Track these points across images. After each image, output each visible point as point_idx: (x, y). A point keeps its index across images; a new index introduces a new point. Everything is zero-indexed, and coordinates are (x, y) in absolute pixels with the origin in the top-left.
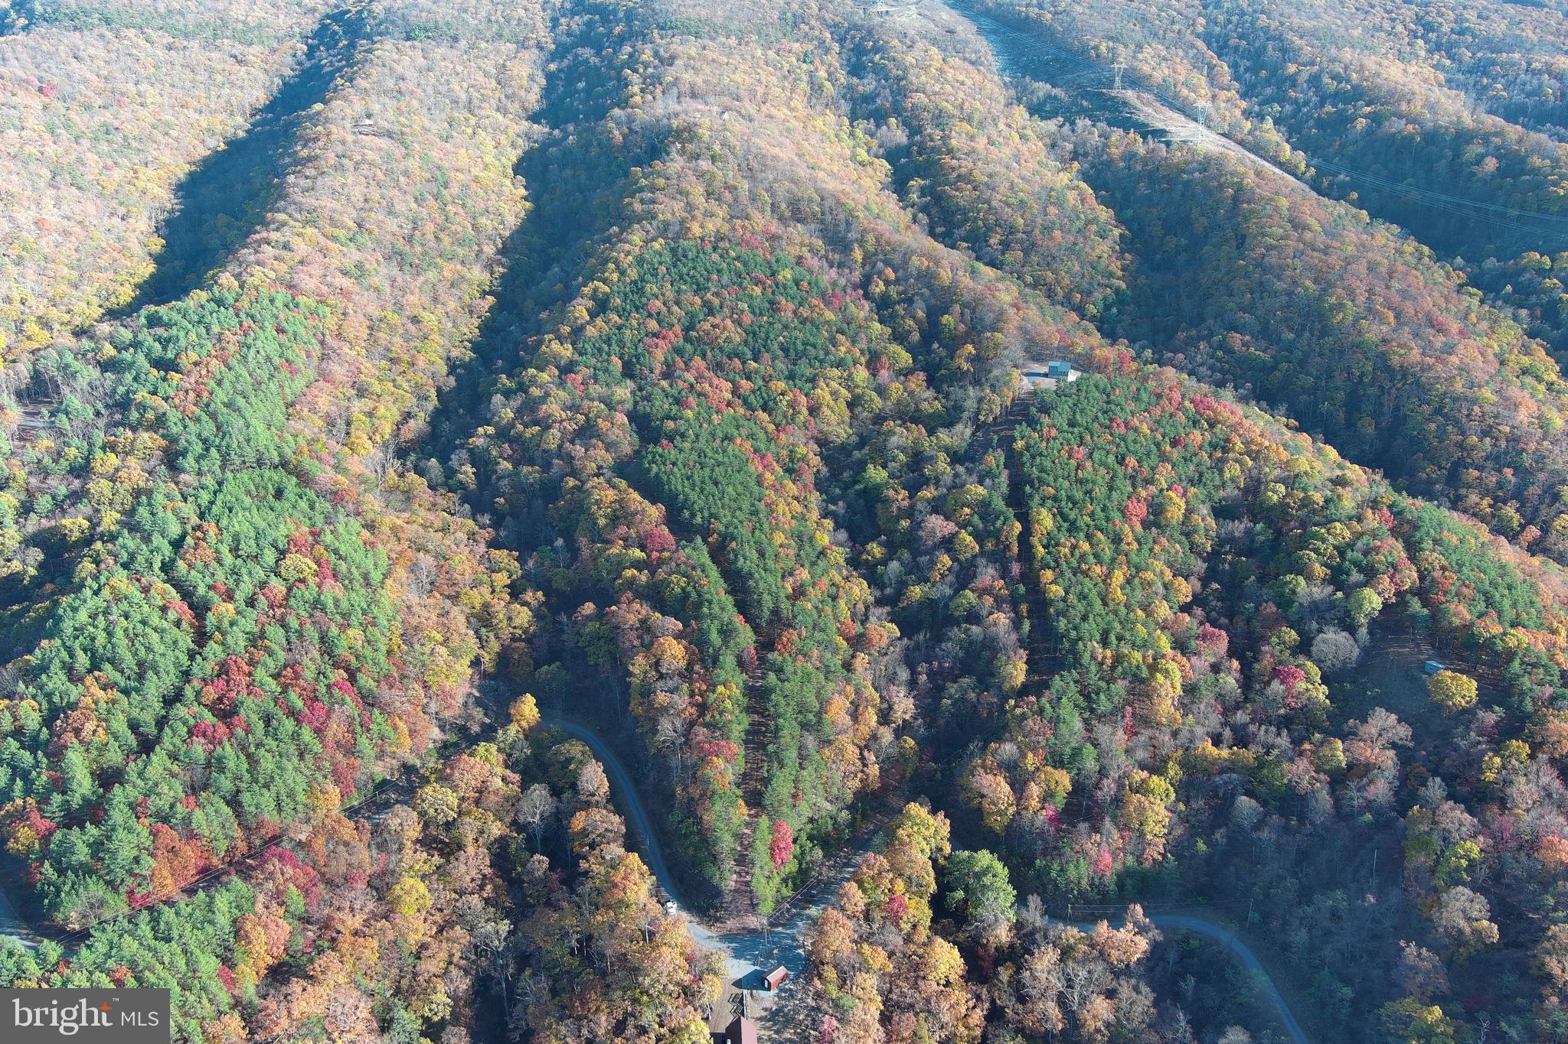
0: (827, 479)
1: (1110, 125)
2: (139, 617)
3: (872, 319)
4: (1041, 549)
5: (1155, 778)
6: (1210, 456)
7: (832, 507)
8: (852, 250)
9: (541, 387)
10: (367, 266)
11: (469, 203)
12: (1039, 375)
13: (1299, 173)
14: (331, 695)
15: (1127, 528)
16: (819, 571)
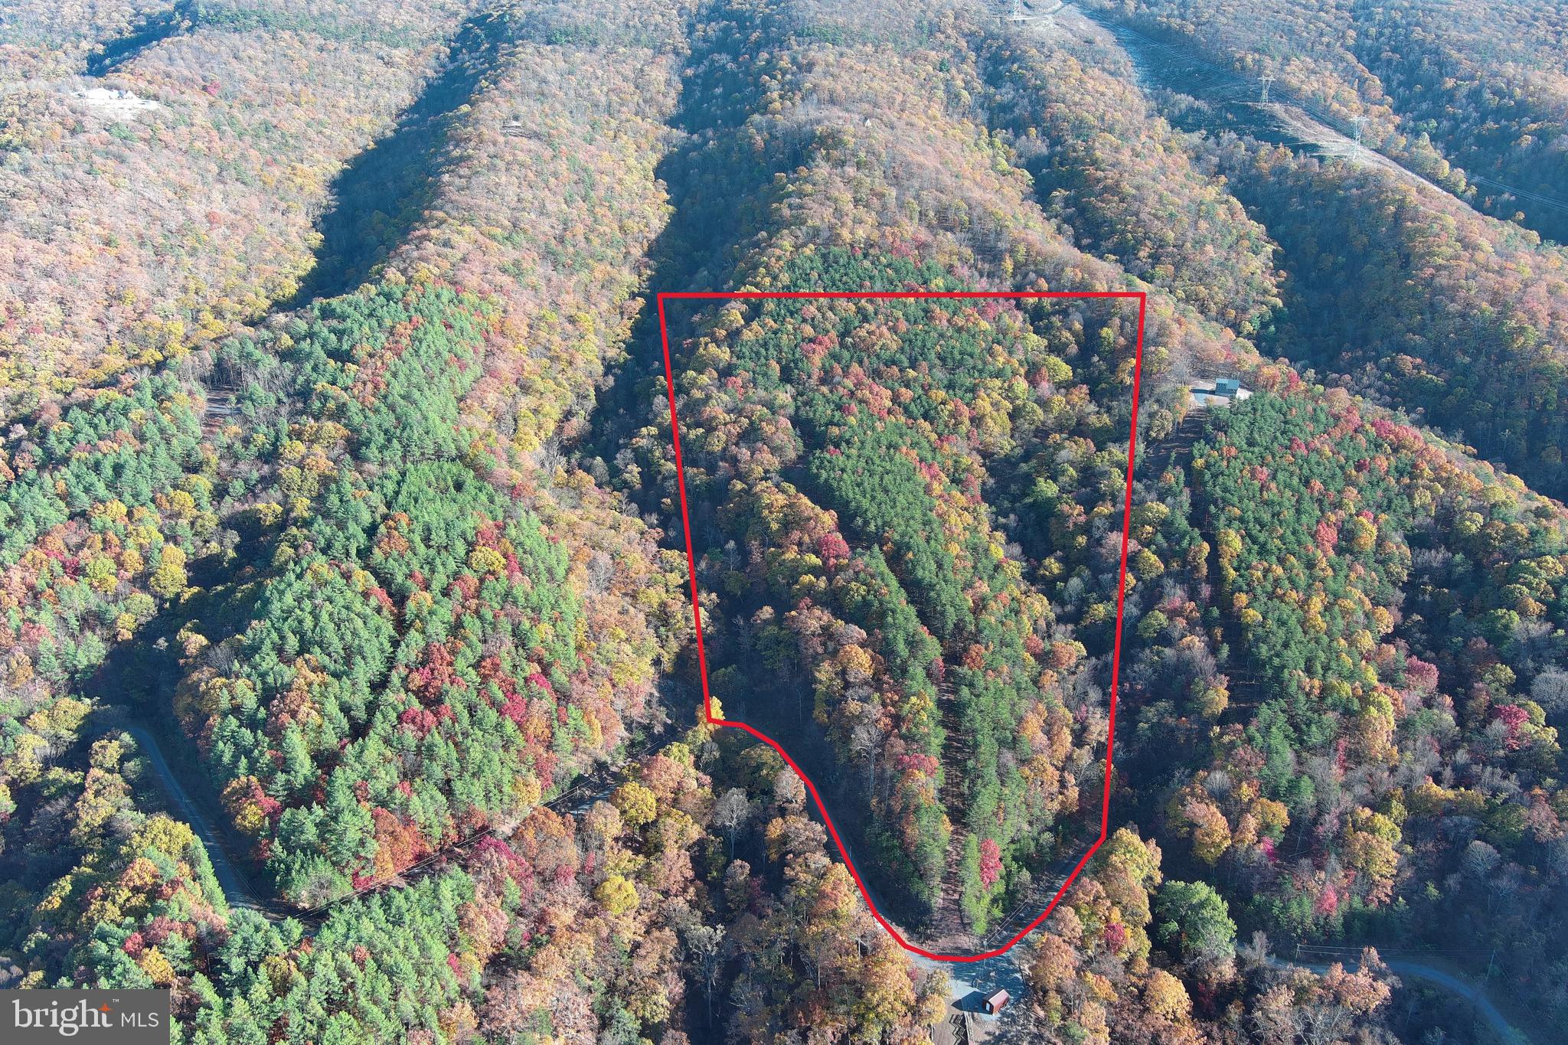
0: (993, 491)
1: (1257, 139)
2: (342, 602)
3: (1028, 331)
4: (1232, 571)
5: (1379, 816)
6: (1398, 481)
7: (1002, 520)
8: (1002, 259)
9: (700, 388)
10: (525, 265)
11: (616, 205)
12: (1205, 392)
13: (1459, 190)
14: (530, 690)
15: (1319, 553)
16: (998, 584)
